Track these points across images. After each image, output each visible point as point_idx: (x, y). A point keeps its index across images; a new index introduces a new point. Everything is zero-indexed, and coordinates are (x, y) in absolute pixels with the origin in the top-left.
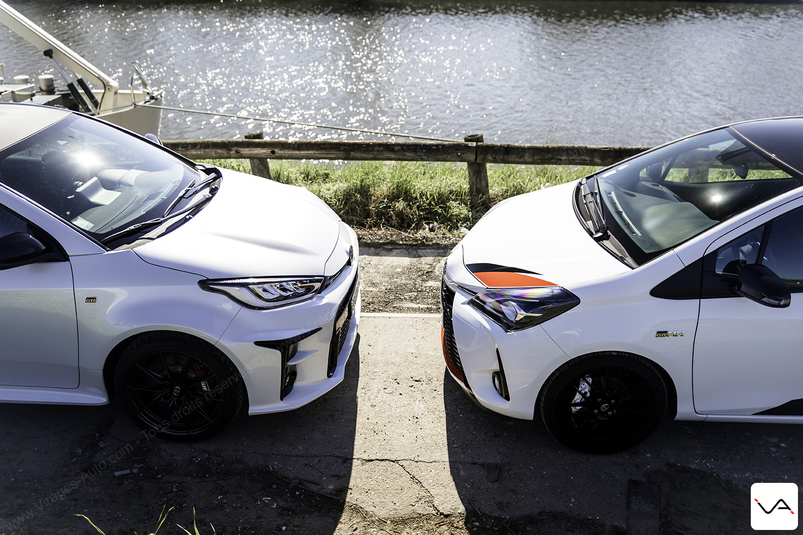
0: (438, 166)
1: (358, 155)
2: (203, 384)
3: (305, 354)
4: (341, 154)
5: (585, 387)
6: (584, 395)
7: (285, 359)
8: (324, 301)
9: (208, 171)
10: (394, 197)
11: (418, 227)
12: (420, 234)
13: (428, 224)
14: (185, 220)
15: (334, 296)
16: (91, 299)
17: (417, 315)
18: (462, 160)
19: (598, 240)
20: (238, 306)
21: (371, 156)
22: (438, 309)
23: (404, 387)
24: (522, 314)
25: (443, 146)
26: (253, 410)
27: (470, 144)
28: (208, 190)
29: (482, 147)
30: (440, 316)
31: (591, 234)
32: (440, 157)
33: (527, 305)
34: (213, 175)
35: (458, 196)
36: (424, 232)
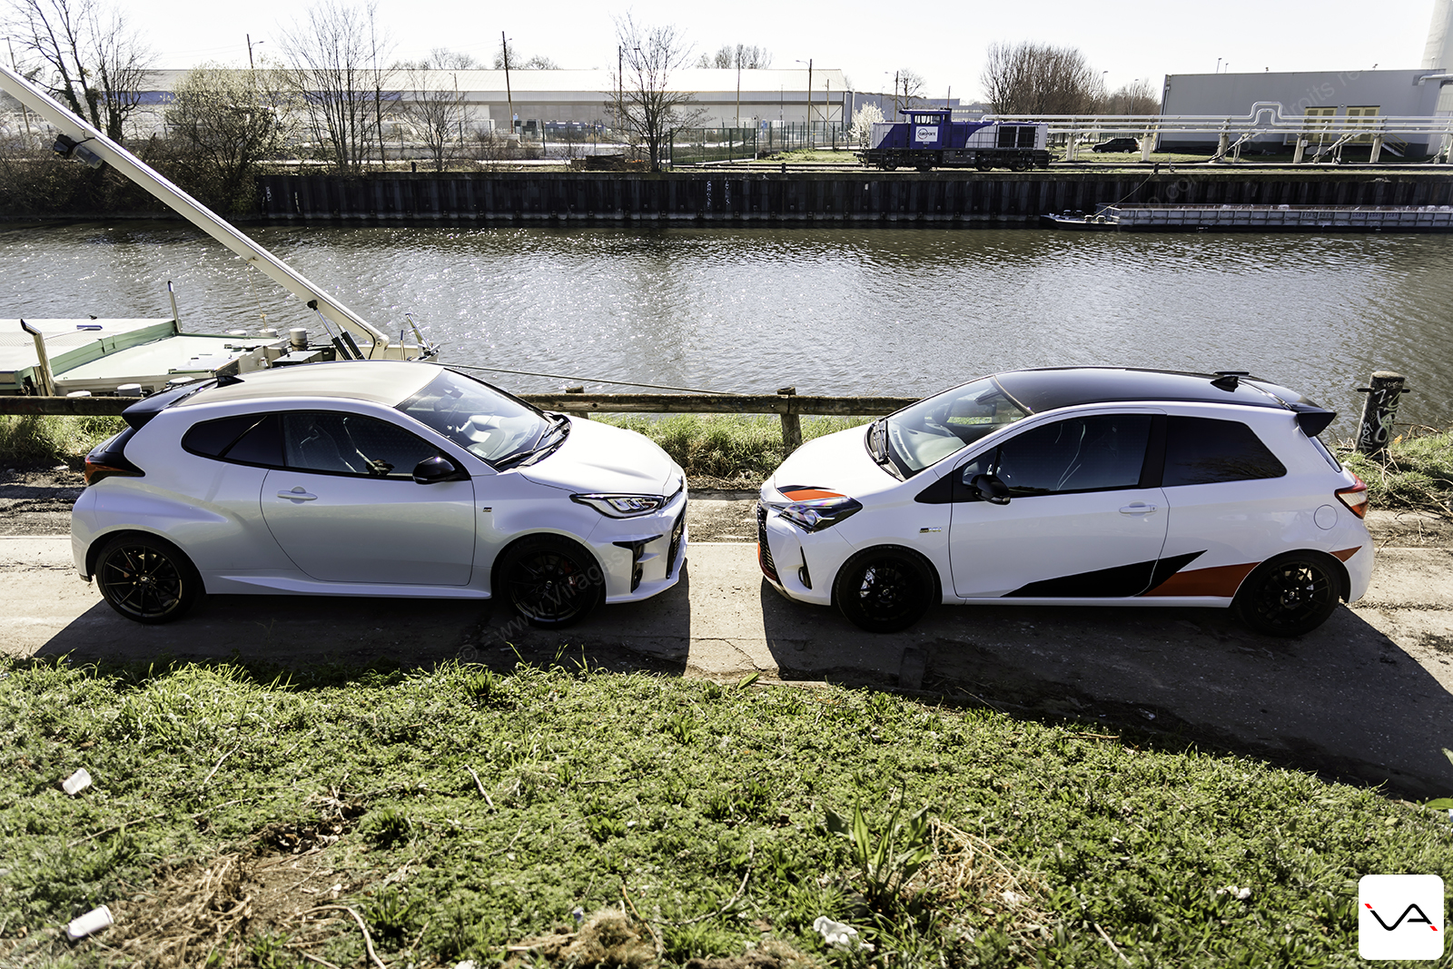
0: (753, 418)
1: (676, 407)
2: (570, 579)
3: (649, 555)
4: (660, 407)
5: (870, 576)
6: (869, 582)
7: (636, 558)
8: (664, 515)
9: (556, 418)
10: (710, 447)
11: (734, 475)
12: (736, 481)
13: (744, 472)
14: (551, 453)
15: (672, 512)
16: (488, 509)
17: (736, 543)
18: (775, 412)
19: (879, 464)
20: (601, 515)
21: (689, 408)
22: (755, 540)
23: (727, 593)
24: (820, 518)
25: (758, 398)
26: (610, 599)
27: (782, 396)
28: (560, 432)
29: (794, 399)
30: (756, 545)
31: (875, 460)
32: (754, 409)
33: (823, 511)
34: (561, 420)
35: (771, 446)
36: (741, 479)
